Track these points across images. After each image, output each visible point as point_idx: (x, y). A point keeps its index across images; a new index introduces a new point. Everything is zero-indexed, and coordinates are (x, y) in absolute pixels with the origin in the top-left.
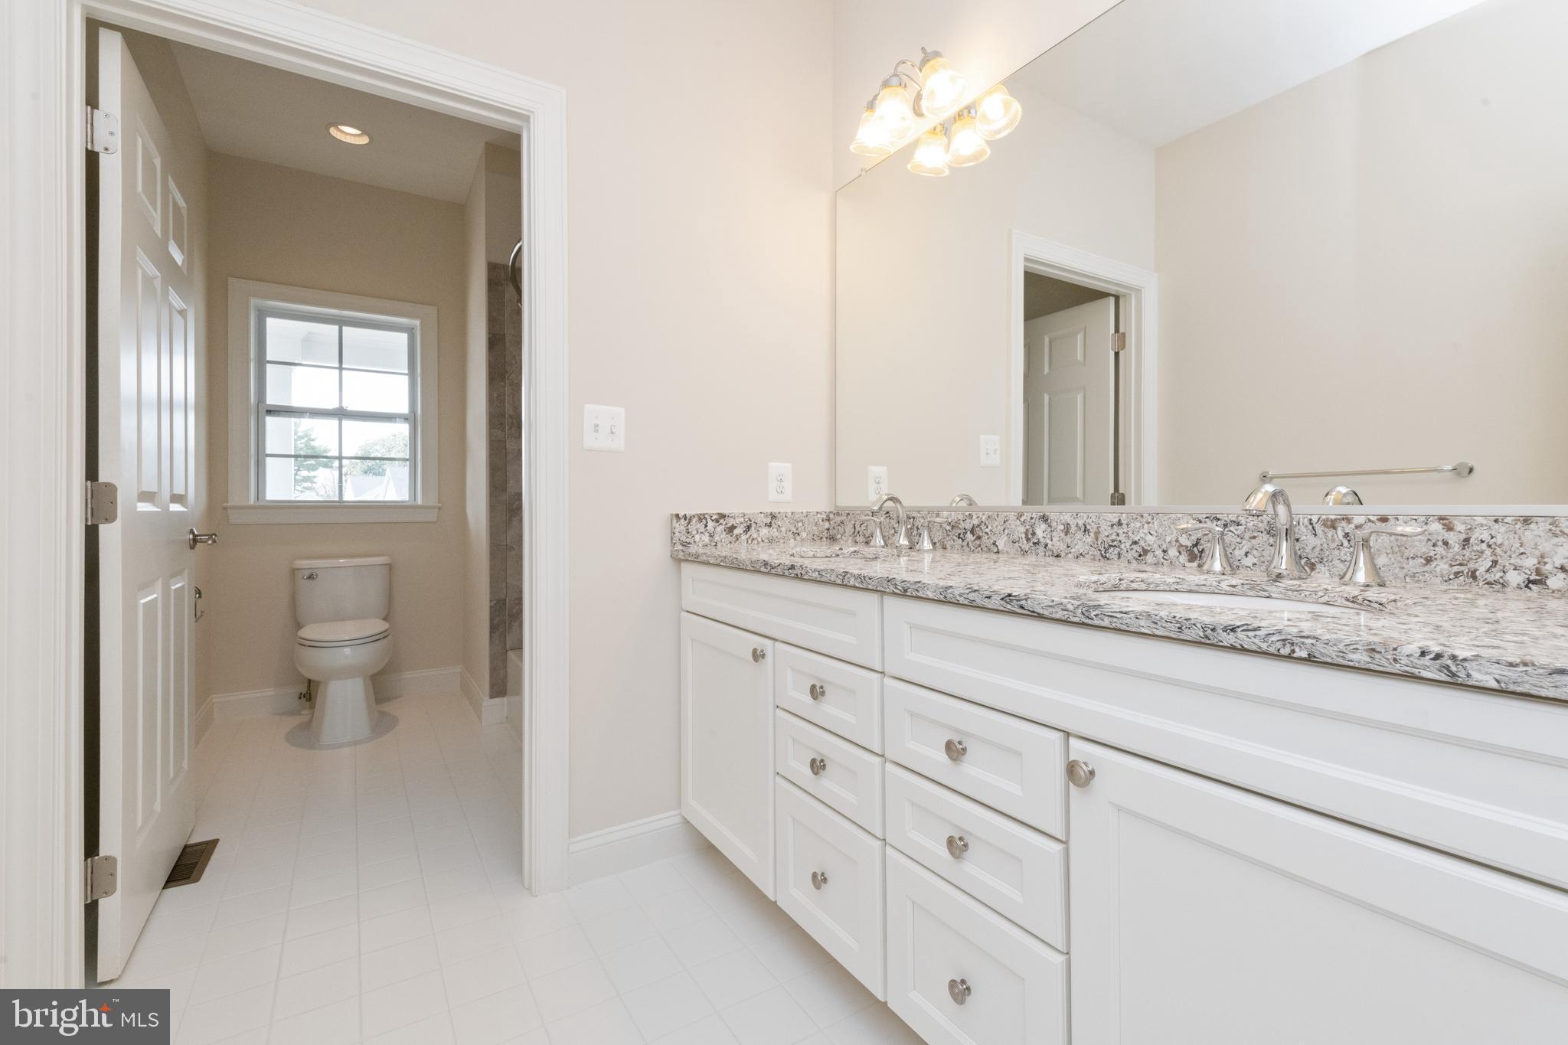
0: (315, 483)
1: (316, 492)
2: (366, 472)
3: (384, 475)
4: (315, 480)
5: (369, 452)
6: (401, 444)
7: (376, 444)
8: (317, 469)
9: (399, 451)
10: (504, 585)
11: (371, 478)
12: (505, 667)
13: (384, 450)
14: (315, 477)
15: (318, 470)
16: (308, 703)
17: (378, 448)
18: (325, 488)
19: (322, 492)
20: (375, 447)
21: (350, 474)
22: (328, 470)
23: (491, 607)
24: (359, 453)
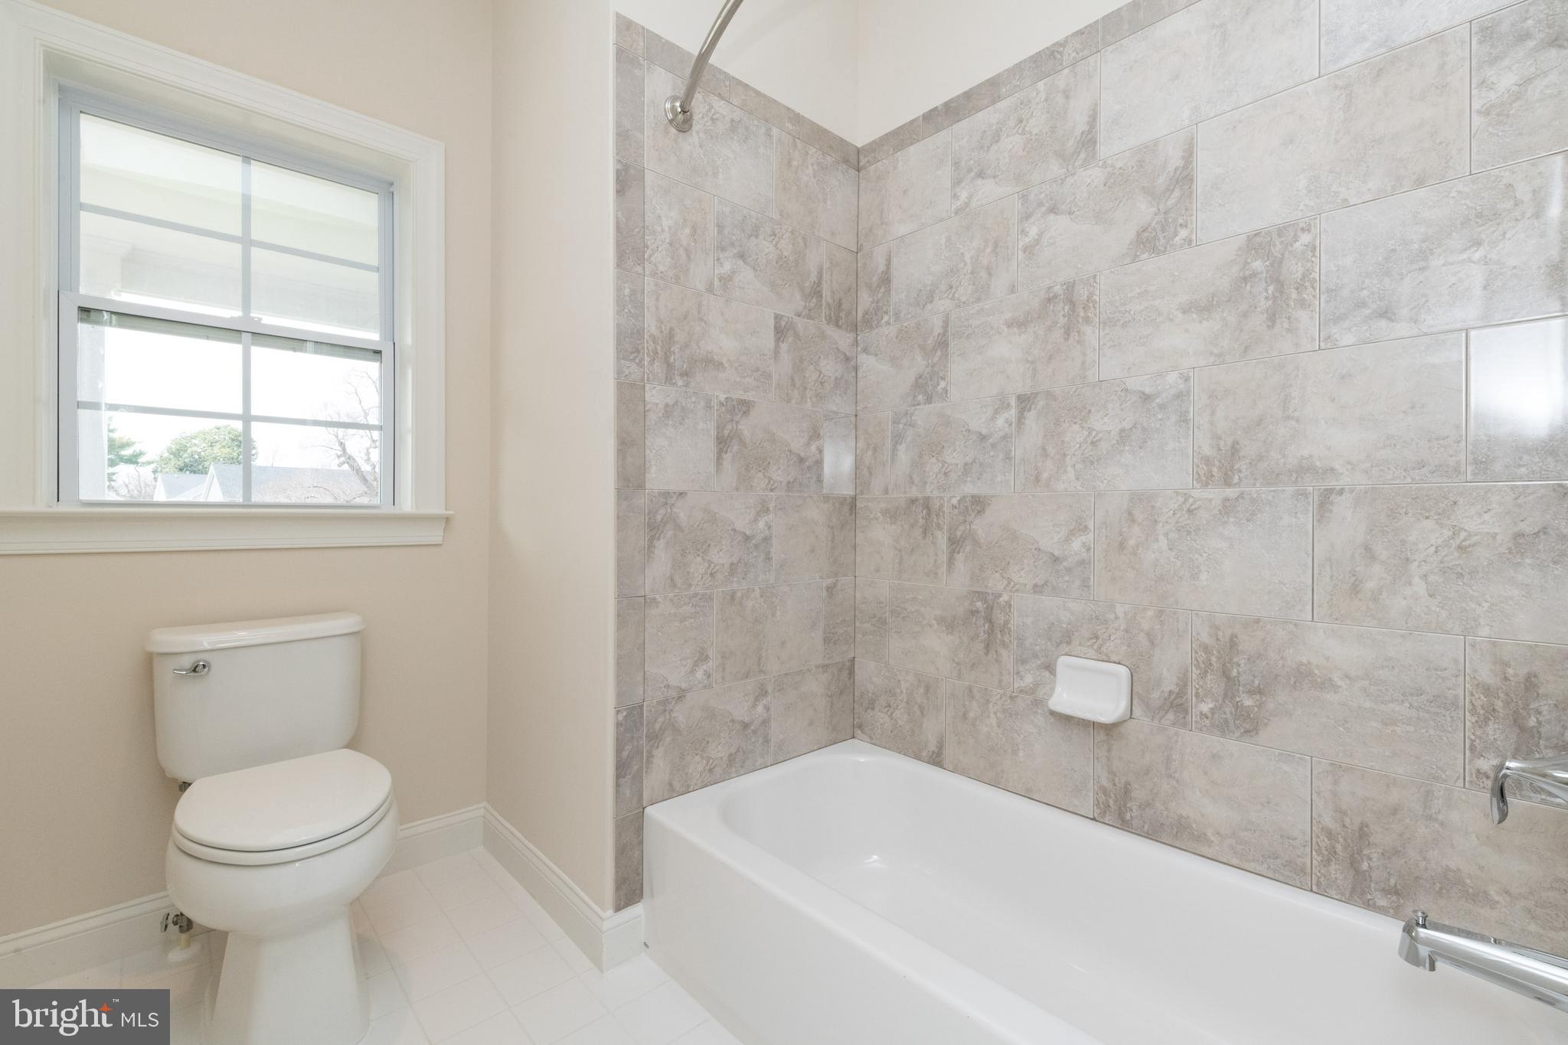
0: (114, 481)
1: (116, 491)
2: (181, 470)
3: (206, 473)
4: (114, 477)
5: (186, 446)
6: (227, 438)
7: (195, 437)
8: (117, 464)
9: (224, 447)
10: (640, 678)
11: (187, 476)
12: (641, 843)
13: (204, 445)
14: (114, 474)
15: (117, 467)
16: (184, 936)
17: (196, 442)
18: (127, 486)
19: (124, 491)
20: (194, 441)
21: (161, 471)
22: (132, 467)
23: (618, 724)
24: (173, 447)
